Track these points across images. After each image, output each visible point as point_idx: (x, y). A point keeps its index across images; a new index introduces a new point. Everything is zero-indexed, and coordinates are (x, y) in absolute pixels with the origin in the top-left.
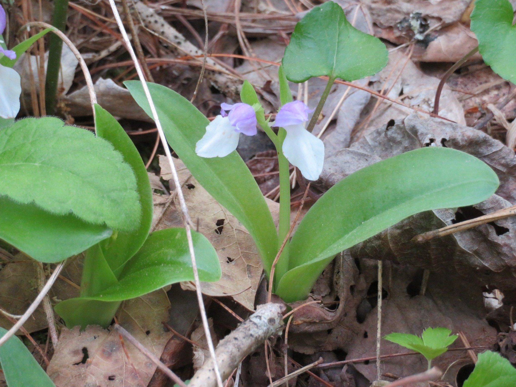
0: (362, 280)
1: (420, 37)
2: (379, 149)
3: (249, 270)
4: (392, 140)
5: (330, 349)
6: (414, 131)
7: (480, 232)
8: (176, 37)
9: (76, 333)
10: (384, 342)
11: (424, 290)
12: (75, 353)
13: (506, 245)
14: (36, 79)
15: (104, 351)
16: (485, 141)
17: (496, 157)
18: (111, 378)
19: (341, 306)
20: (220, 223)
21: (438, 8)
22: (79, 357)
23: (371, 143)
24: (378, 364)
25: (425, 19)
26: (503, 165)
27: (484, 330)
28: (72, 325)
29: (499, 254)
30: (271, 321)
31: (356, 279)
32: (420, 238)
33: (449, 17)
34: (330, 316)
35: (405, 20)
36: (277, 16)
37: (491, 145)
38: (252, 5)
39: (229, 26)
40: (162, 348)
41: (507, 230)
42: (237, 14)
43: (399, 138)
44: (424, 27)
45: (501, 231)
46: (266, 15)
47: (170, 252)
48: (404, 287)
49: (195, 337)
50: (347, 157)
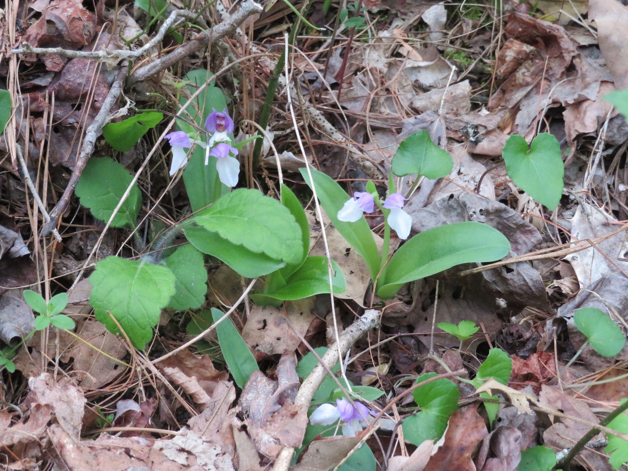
0: (427, 288)
1: (472, 139)
2: (443, 210)
3: (362, 278)
4: (451, 206)
5: (405, 324)
6: (465, 205)
7: (497, 271)
8: (331, 129)
9: (260, 310)
10: (436, 329)
11: (462, 296)
12: (259, 322)
13: (511, 279)
14: (248, 148)
15: (275, 322)
16: (505, 210)
17: (511, 219)
18: (278, 339)
19: (414, 304)
20: (348, 250)
21: (485, 119)
22: (261, 325)
23: (439, 206)
24: (432, 337)
25: (476, 127)
26: (514, 224)
27: (494, 321)
28: (258, 305)
29: (507, 284)
30: (373, 321)
31: (423, 288)
32: (462, 274)
33: (491, 127)
34: (407, 309)
35: (465, 127)
36: (390, 117)
37: (508, 212)
38: (377, 108)
39: (362, 120)
40: (309, 324)
41: (512, 270)
42: (368, 114)
43: (455, 206)
44: (476, 133)
45: (509, 270)
46: (385, 116)
47: (317, 272)
48: (451, 293)
49: (328, 318)
50: (424, 214)
